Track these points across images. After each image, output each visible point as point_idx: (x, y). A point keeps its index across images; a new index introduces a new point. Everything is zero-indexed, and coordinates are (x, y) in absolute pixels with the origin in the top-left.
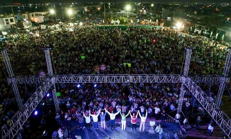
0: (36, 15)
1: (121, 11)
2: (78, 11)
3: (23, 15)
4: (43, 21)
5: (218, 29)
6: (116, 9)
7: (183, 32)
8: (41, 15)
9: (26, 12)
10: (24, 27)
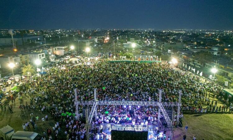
0: (58, 49)
1: (128, 42)
2: (90, 43)
3: (49, 49)
4: (64, 54)
5: (207, 64)
6: (123, 40)
7: (177, 67)
8: (61, 49)
9: (51, 47)
10: (50, 60)
